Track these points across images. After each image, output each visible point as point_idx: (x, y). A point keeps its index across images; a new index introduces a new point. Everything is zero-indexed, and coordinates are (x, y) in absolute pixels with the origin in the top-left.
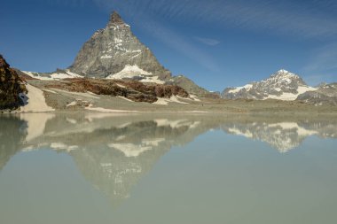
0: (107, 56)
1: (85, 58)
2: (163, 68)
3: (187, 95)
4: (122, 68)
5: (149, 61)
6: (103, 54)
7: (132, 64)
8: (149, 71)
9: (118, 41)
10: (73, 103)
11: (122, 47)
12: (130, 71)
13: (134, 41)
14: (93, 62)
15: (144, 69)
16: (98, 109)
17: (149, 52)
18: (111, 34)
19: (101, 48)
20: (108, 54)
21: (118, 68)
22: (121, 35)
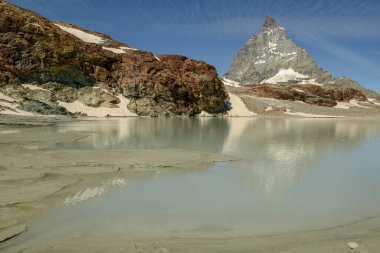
0: (261, 62)
1: (240, 65)
2: (321, 69)
3: (365, 99)
4: (277, 72)
5: (305, 63)
6: (256, 60)
7: (287, 68)
8: (305, 73)
9: (272, 45)
10: (269, 108)
11: (276, 51)
12: (284, 75)
13: (288, 43)
14: (247, 68)
15: (300, 72)
16: (298, 114)
17: (305, 54)
18: (265, 39)
19: (255, 54)
20: (262, 59)
21: (272, 72)
22: (276, 38)
